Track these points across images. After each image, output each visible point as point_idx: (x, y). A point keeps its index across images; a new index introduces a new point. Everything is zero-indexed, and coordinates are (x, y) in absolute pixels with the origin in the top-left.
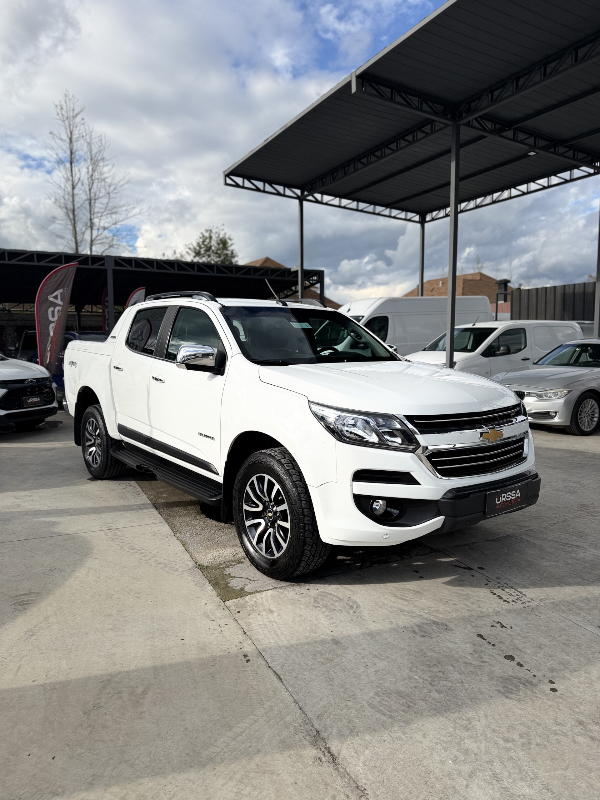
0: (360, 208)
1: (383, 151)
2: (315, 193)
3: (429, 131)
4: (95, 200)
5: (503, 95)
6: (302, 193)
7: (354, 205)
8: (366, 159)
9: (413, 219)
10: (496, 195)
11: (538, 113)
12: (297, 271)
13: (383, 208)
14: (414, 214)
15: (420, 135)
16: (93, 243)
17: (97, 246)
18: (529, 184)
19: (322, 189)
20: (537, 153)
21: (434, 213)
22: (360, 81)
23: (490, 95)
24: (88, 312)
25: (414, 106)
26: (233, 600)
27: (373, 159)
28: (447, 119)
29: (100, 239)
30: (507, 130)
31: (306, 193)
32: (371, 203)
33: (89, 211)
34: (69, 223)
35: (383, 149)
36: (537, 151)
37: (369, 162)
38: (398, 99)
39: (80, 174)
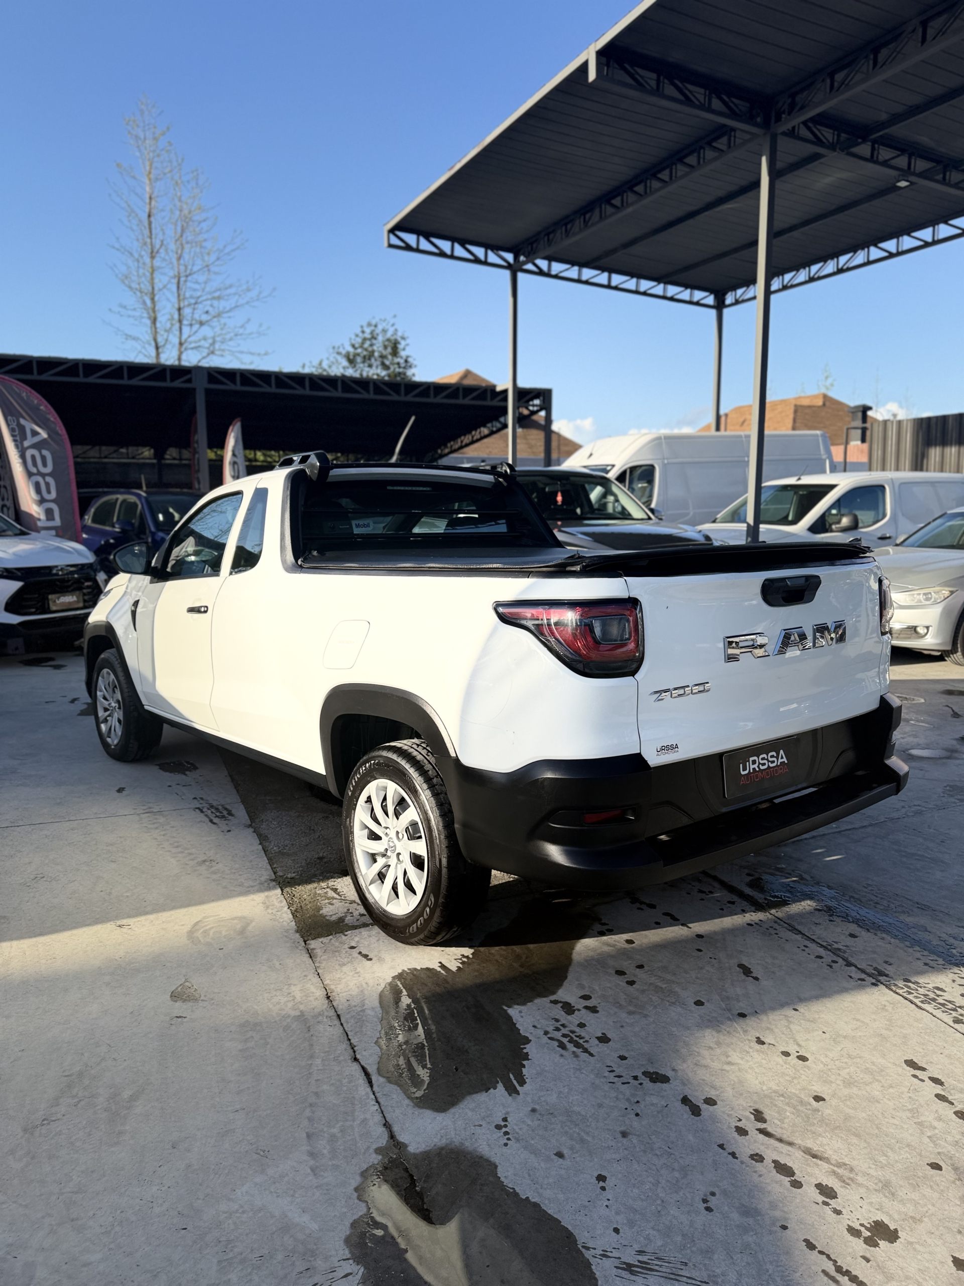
0: (613, 284)
1: (648, 185)
2: (536, 258)
3: (724, 148)
4: (187, 276)
5: (851, 79)
6: (516, 258)
7: (603, 278)
8: (619, 198)
9: (703, 302)
10: (843, 259)
11: (914, 111)
12: (505, 392)
13: (653, 283)
14: (704, 294)
15: (709, 154)
16: (184, 346)
17: (190, 352)
18: (900, 238)
19: (548, 252)
20: (912, 183)
21: (740, 292)
22: (604, 60)
23: (828, 81)
24: (174, 459)
25: (697, 103)
26: (320, 940)
27: (631, 197)
28: (756, 125)
29: (195, 342)
30: (859, 144)
31: (522, 258)
32: (632, 275)
33: (176, 295)
34: (145, 315)
35: (648, 182)
36: (913, 179)
37: (625, 204)
38: (670, 90)
39: (164, 234)
